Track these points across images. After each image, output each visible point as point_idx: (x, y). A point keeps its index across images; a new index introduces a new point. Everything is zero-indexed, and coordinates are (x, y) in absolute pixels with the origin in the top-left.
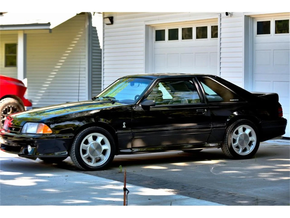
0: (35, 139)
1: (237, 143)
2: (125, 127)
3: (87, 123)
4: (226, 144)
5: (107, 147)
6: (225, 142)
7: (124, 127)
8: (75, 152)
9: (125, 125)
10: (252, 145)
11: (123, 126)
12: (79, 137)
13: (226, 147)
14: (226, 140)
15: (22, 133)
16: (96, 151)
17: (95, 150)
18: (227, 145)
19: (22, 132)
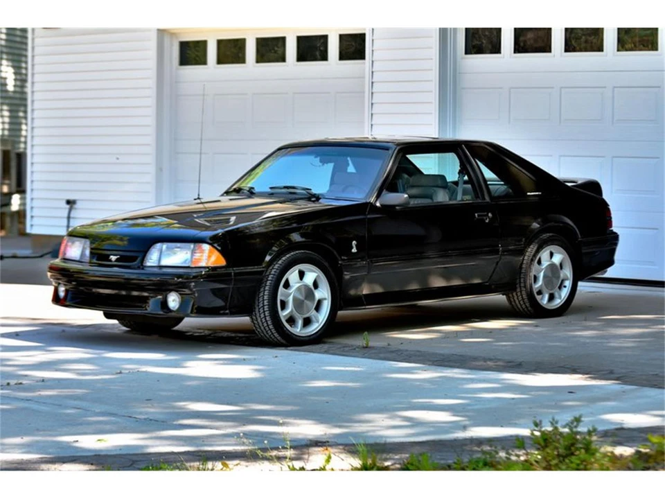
0: (192, 279)
1: (540, 282)
2: (356, 251)
3: (303, 240)
4: (522, 285)
5: (324, 293)
6: (520, 282)
7: (354, 250)
8: (268, 305)
9: (356, 245)
10: (565, 287)
11: (352, 248)
12: (276, 274)
13: (521, 292)
14: (522, 276)
15: (146, 266)
16: (305, 301)
17: (303, 301)
18: (525, 287)
19: (144, 264)
